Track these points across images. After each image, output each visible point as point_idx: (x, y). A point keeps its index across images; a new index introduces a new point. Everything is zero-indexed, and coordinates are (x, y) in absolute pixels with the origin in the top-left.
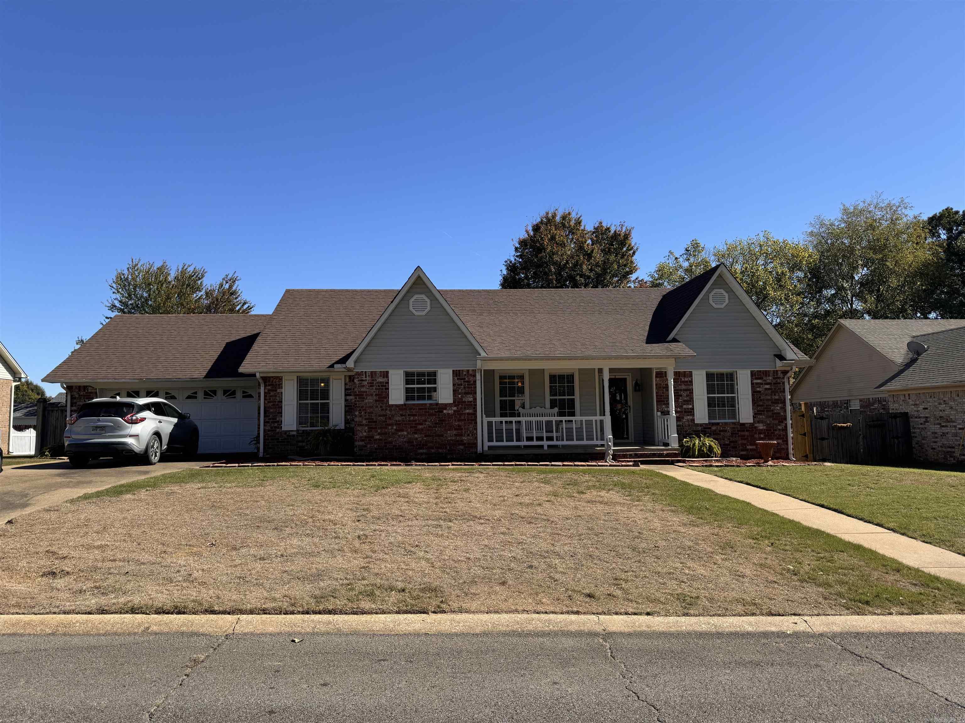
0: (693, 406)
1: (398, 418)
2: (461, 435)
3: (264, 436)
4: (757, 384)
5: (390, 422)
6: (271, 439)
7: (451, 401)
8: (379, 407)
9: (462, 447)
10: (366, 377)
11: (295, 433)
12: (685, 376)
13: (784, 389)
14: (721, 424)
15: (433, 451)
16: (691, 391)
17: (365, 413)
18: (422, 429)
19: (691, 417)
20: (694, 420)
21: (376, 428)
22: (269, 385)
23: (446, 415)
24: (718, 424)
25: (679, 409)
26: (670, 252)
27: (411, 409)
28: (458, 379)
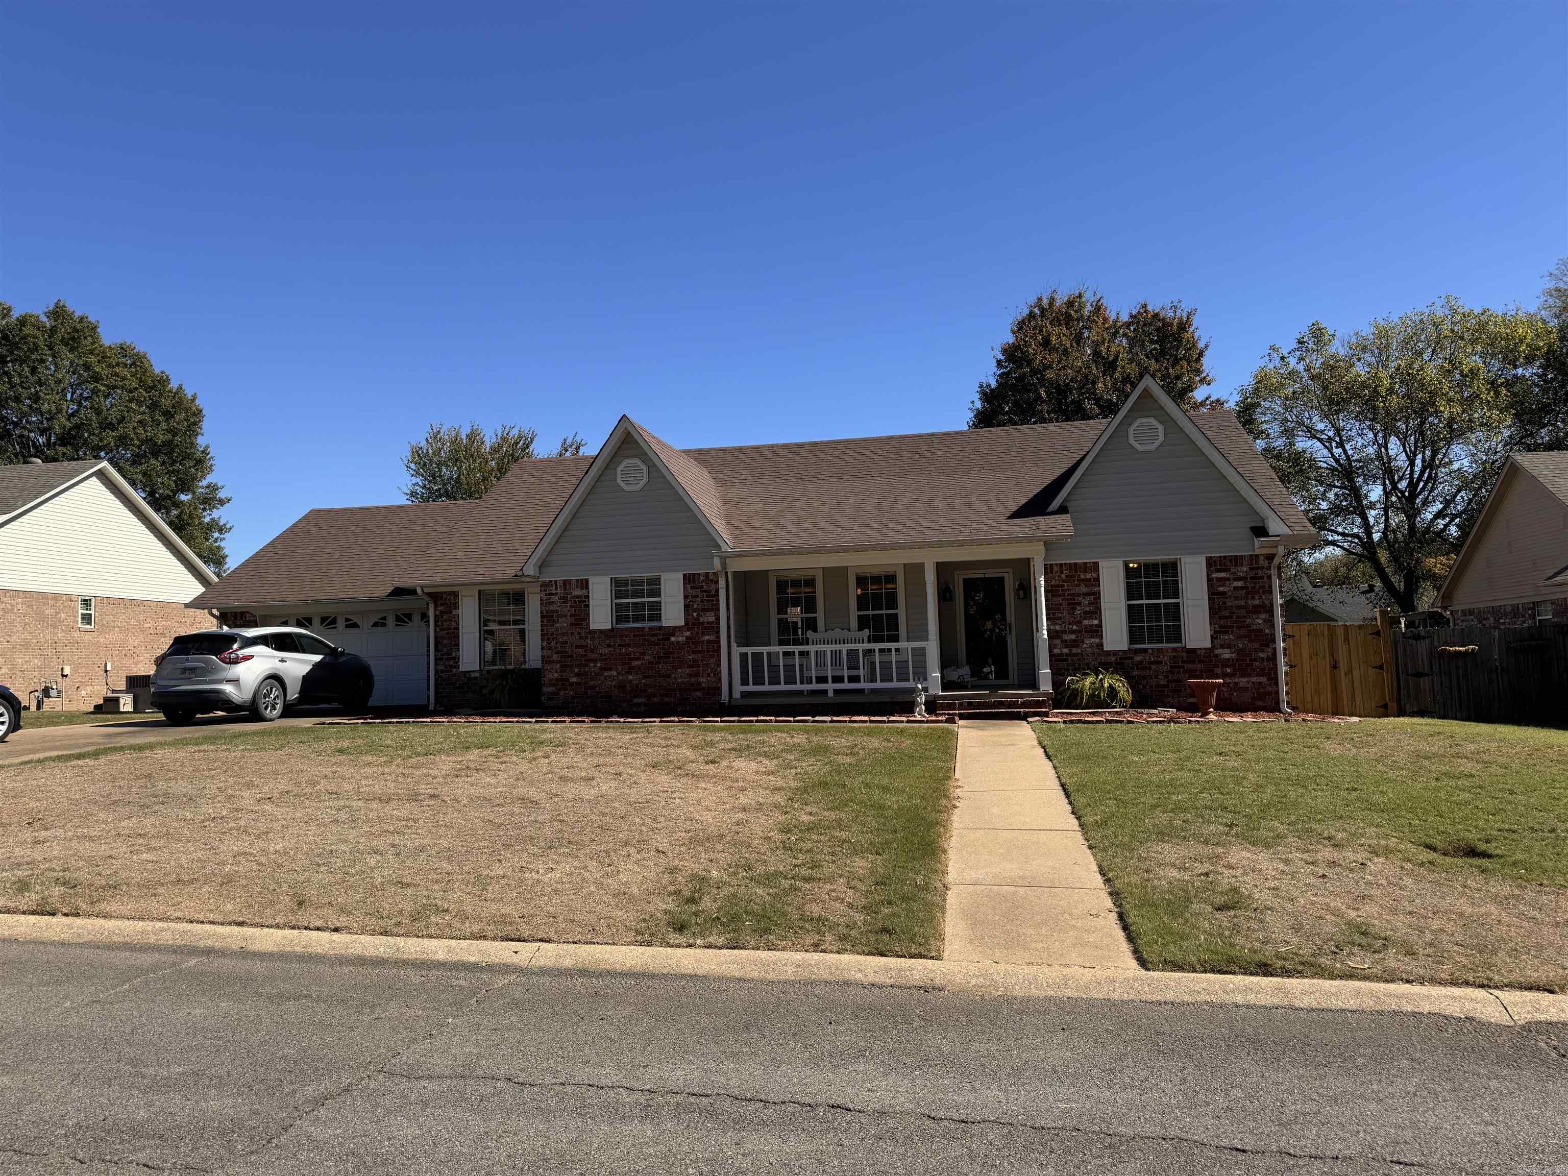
0: (1101, 621)
1: (605, 651)
2: (697, 675)
3: (436, 680)
4: (1218, 579)
5: (593, 656)
6: (445, 684)
7: (683, 624)
8: (576, 633)
9: (698, 694)
10: (556, 589)
11: (477, 675)
12: (1085, 571)
13: (1271, 587)
14: (1150, 651)
15: (655, 700)
16: (1097, 596)
18: (639, 667)
19: (1097, 640)
20: (1102, 645)
21: (571, 666)
22: (441, 605)
23: (674, 644)
24: (1145, 651)
25: (1075, 627)
26: (1273, 348)
27: (622, 636)
28: (691, 588)
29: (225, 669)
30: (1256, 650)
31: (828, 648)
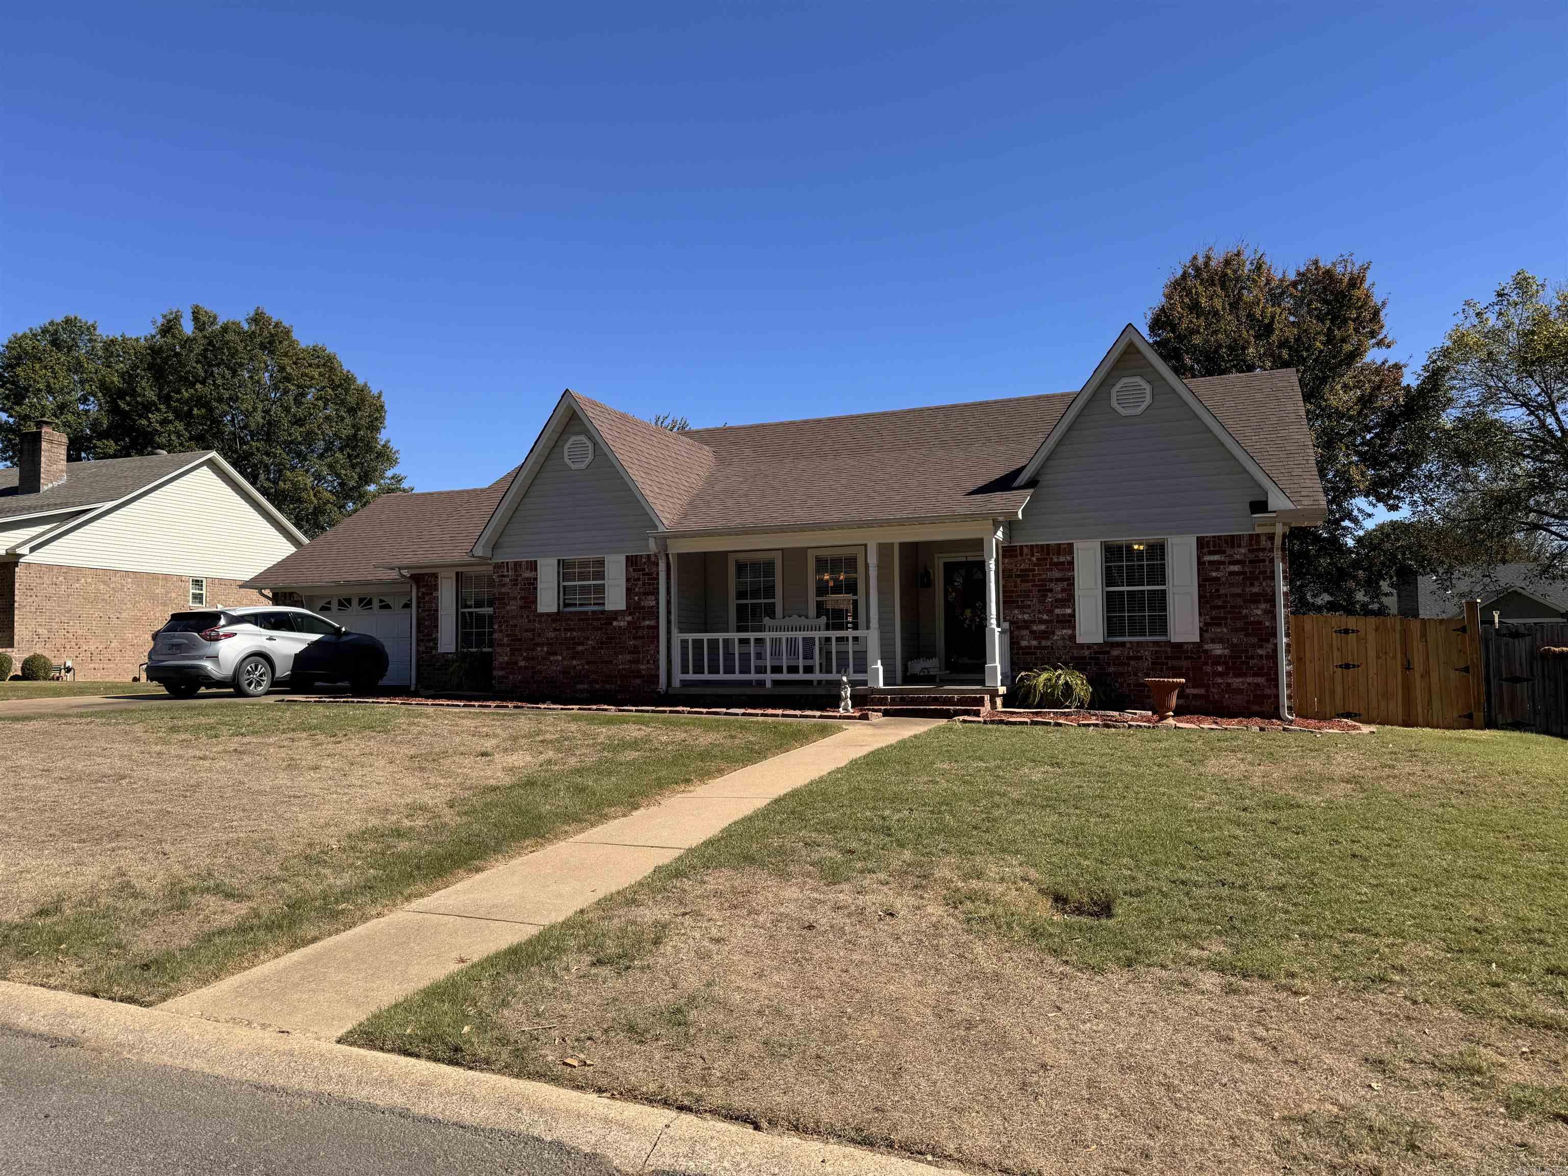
0: (1074, 610)
1: (551, 635)
2: (637, 661)
3: (418, 661)
4: (1211, 563)
5: (540, 640)
6: (425, 666)
7: (624, 608)
8: (524, 616)
9: (638, 681)
10: (508, 571)
11: (453, 657)
12: (1059, 554)
13: (1273, 572)
14: (1128, 645)
15: (597, 686)
16: (1071, 582)
17: (507, 626)
18: (583, 653)
19: (1070, 632)
20: (1075, 637)
21: (520, 650)
22: (424, 586)
23: (616, 629)
24: (1123, 644)
25: (1045, 617)
26: (1467, 303)
27: (568, 620)
28: (634, 570)
29: (206, 646)
30: (1253, 646)
31: (784, 635)
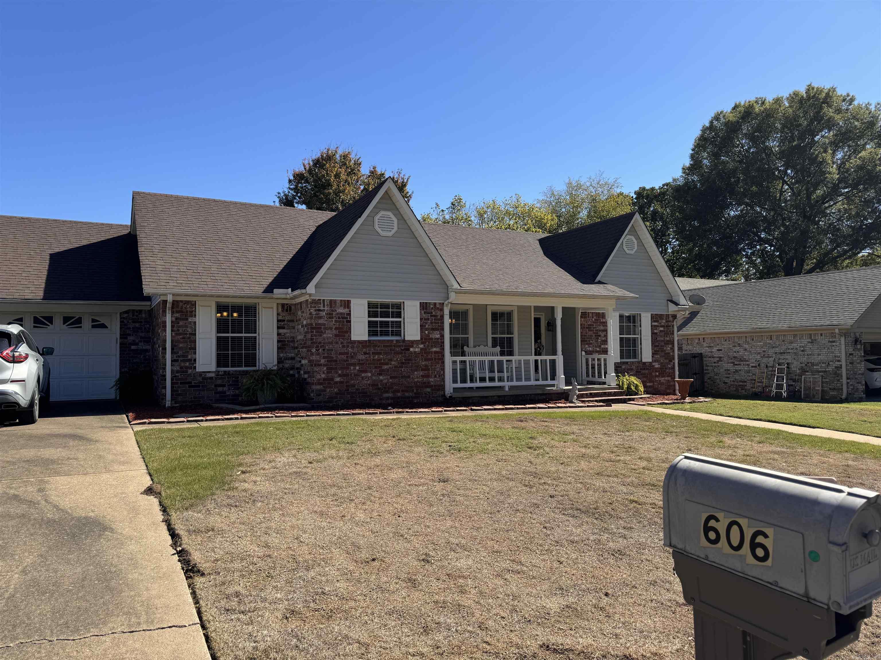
1: (362, 357)
2: (428, 376)
3: (172, 379)
4: (655, 326)
5: (353, 361)
6: (181, 383)
7: (419, 338)
8: (340, 343)
9: (428, 390)
10: (324, 306)
11: (213, 375)
13: (673, 331)
14: (629, 363)
15: (399, 394)
17: (324, 350)
18: (388, 370)
21: (336, 368)
23: (412, 353)
24: (627, 363)
25: (598, 349)
27: (376, 346)
28: (425, 313)
29: (7, 368)
30: (668, 363)
